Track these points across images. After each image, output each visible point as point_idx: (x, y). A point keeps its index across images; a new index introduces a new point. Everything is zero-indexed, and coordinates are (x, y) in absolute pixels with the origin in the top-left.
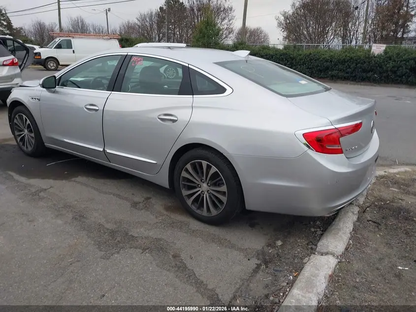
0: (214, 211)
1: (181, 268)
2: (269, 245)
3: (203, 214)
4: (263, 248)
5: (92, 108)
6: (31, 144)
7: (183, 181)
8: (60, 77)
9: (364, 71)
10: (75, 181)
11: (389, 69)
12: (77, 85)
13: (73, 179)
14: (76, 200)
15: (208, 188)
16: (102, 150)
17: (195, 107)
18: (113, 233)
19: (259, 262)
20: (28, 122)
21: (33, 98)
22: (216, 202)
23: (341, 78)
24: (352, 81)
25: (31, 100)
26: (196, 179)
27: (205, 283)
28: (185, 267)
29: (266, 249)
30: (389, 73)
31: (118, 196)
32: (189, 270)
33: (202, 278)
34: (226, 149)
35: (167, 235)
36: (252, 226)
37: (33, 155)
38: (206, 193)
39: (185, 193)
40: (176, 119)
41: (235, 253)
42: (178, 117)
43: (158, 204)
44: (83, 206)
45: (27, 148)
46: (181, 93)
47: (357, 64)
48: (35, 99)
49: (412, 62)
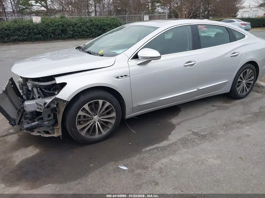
9: (35, 34)
15: (246, 82)
23: (21, 41)
24: (30, 41)
30: (51, 33)
38: (244, 84)
40: (239, 54)
48: (122, 76)
49: (60, 26)
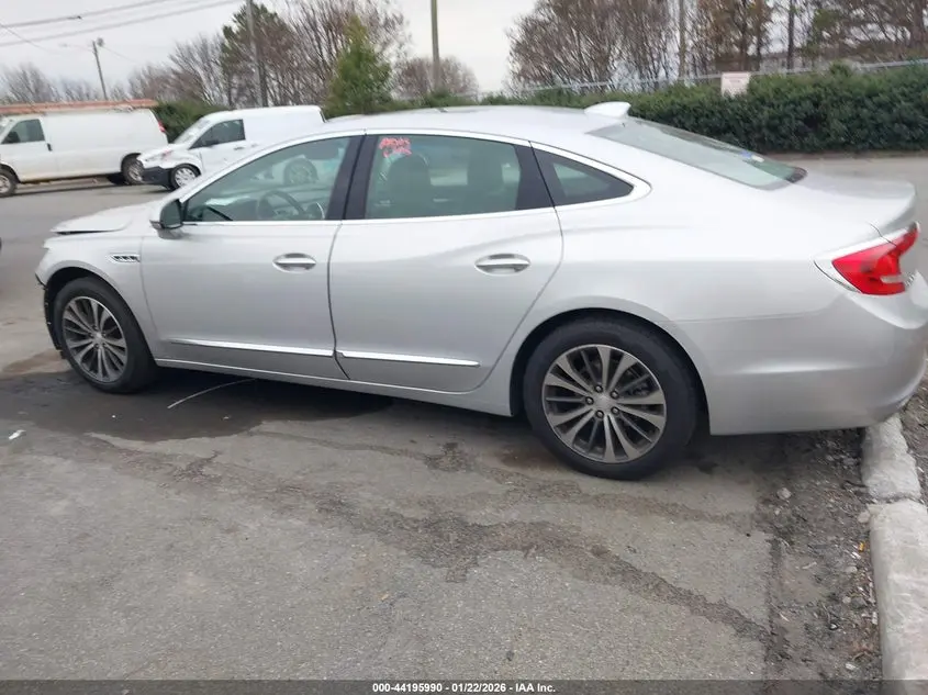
0: (633, 449)
1: (628, 574)
2: (766, 502)
3: (605, 461)
4: (758, 509)
5: (294, 262)
6: (118, 366)
7: (549, 394)
8: (187, 201)
10: (262, 433)
11: (764, 123)
12: (222, 215)
13: (254, 429)
14: (298, 473)
15: (614, 403)
16: (330, 353)
17: (568, 231)
18: (432, 526)
19: (770, 536)
20: (107, 313)
21: (117, 258)
22: (635, 429)
25: (114, 262)
26: (581, 386)
27: (695, 593)
28: (635, 570)
29: (765, 510)
30: (765, 130)
31: (384, 449)
32: (646, 574)
33: (685, 587)
34: (661, 312)
35: (550, 512)
36: (707, 469)
37: (123, 389)
38: (608, 414)
39: (555, 420)
40: (526, 262)
41: (713, 527)
42: (529, 258)
43: (483, 453)
44: (324, 482)
45: (105, 373)
46: (522, 204)
47: (697, 118)
48: (125, 258)
49: (807, 105)
